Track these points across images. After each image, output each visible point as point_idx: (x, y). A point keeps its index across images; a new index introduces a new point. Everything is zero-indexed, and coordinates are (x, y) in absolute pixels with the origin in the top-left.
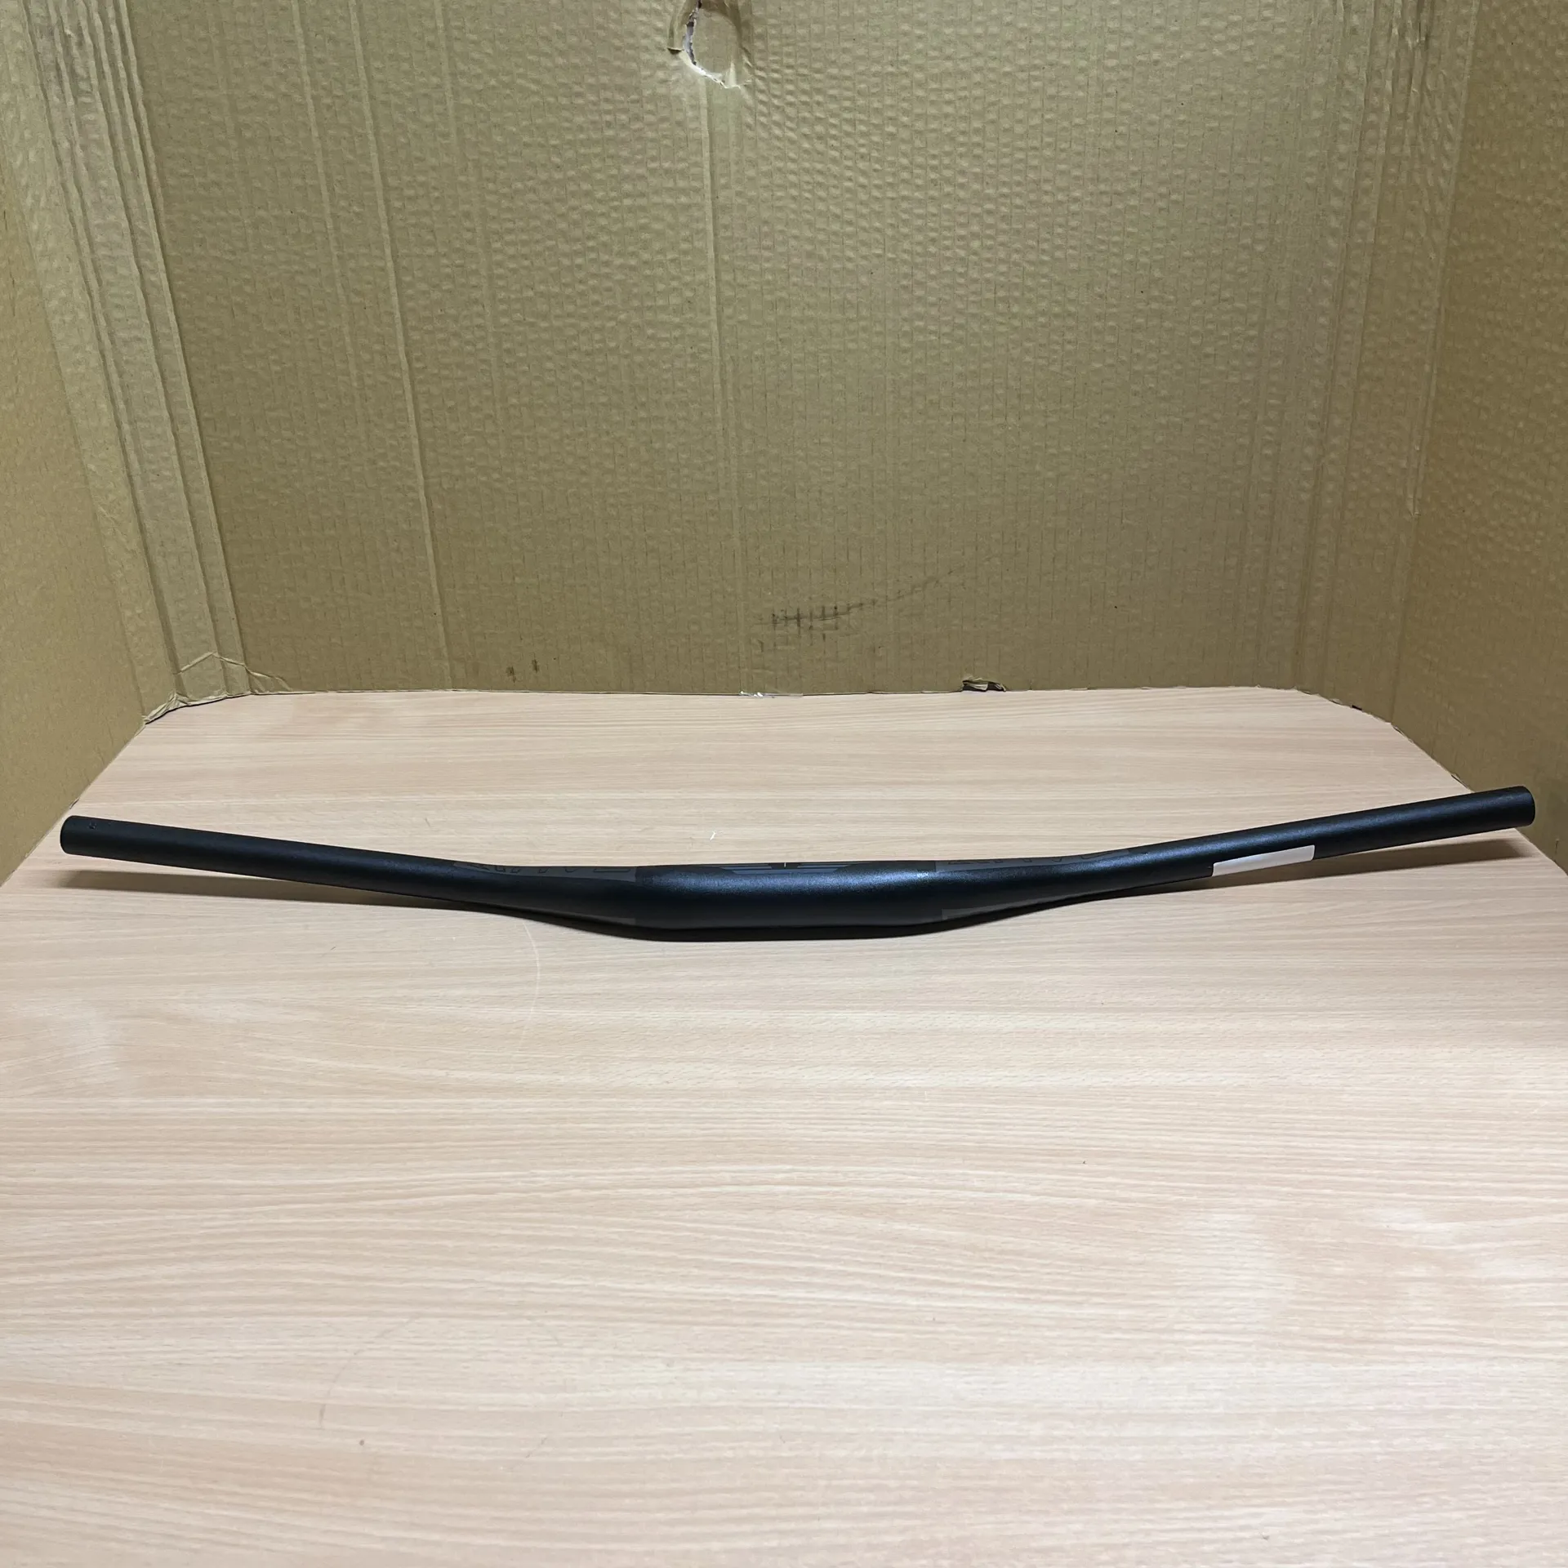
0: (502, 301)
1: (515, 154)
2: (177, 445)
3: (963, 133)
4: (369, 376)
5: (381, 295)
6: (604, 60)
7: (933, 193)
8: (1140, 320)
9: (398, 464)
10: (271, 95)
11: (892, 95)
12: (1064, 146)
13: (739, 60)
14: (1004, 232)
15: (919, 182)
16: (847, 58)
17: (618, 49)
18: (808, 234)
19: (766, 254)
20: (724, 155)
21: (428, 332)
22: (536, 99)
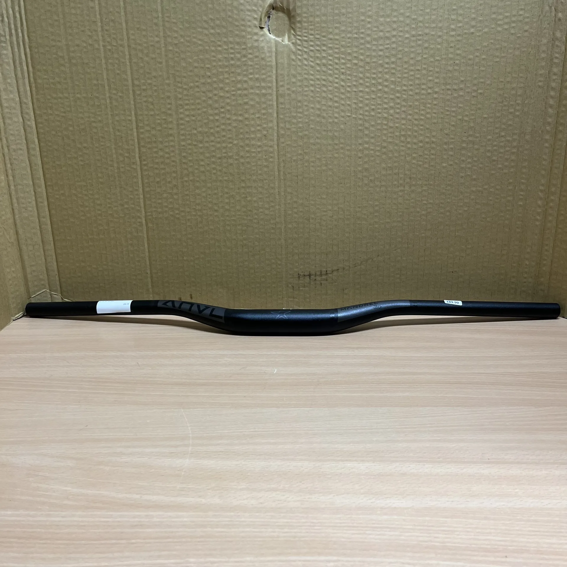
0: (183, 135)
1: (191, 71)
2: (36, 197)
3: (387, 63)
4: (122, 167)
5: (129, 132)
6: (230, 31)
7: (373, 89)
8: (464, 145)
9: (133, 206)
10: (85, 45)
11: (356, 47)
12: (431, 69)
13: (289, 32)
14: (405, 106)
15: (368, 84)
16: (337, 31)
17: (237, 26)
18: (318, 106)
19: (299, 115)
20: (282, 72)
21: (149, 148)
22: (200, 48)
